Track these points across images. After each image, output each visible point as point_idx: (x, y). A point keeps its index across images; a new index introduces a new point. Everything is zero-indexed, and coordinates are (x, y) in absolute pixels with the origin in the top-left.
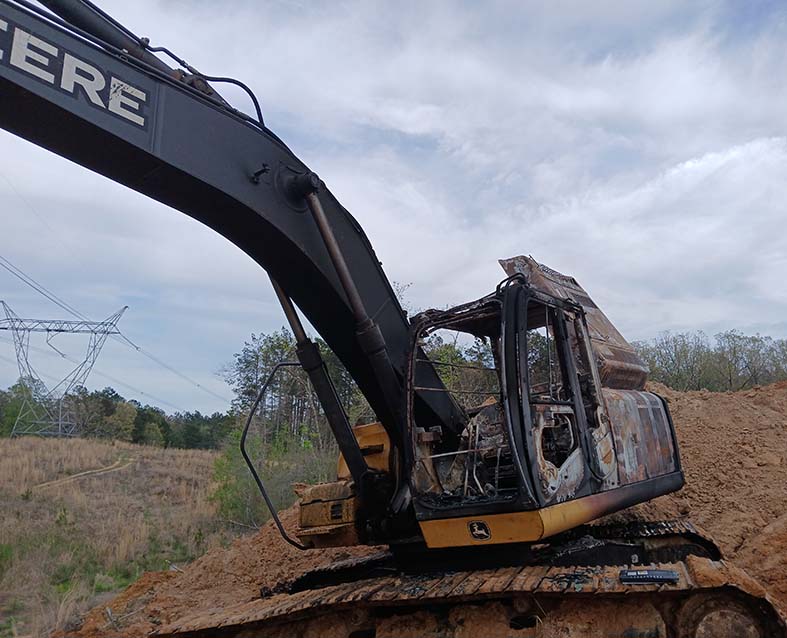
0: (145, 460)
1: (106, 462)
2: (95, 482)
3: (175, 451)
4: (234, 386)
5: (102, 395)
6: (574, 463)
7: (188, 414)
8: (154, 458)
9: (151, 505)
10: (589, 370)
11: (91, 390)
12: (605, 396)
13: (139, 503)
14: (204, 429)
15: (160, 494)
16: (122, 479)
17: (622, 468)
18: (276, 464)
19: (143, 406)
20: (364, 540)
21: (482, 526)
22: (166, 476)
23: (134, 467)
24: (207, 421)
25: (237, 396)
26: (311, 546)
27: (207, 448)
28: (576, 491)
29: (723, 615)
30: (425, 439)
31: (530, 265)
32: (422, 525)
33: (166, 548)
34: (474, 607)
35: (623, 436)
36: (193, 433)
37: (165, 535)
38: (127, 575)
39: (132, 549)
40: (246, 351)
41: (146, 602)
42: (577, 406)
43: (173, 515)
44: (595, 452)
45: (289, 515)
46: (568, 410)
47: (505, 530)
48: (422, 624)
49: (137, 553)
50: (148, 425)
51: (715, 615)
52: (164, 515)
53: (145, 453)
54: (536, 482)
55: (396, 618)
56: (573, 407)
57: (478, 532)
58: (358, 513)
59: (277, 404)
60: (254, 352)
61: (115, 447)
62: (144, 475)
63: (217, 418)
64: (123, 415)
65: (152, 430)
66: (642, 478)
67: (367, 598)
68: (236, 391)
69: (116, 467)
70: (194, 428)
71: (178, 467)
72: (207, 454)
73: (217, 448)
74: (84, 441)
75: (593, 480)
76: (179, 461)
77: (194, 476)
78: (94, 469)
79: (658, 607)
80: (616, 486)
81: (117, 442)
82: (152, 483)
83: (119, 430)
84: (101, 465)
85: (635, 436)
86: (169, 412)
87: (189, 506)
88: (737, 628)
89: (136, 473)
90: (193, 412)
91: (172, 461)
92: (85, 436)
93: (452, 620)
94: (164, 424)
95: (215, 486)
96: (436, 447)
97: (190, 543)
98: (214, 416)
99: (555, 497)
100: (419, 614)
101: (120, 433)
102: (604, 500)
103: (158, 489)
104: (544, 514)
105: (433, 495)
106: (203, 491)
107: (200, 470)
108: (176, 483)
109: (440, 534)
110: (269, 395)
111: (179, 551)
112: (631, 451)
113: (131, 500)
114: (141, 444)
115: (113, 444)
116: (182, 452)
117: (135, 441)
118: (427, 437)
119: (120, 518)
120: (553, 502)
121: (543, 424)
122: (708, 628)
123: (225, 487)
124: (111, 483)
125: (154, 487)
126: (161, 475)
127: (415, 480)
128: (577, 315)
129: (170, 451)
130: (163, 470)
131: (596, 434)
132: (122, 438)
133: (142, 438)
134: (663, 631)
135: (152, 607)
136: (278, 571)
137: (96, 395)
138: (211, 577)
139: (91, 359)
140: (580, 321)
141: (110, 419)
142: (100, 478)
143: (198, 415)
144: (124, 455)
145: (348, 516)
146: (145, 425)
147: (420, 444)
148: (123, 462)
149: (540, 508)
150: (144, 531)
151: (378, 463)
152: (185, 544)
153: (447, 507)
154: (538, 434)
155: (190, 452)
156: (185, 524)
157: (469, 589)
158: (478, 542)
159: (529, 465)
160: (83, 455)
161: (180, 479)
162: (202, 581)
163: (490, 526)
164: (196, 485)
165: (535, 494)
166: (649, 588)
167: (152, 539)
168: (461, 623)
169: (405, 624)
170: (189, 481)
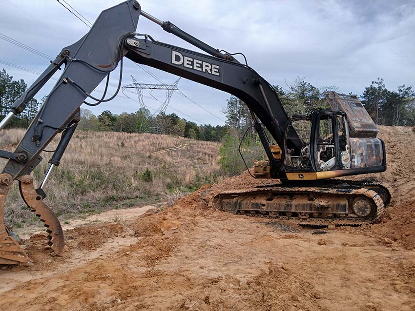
0: (191, 145)
3: (202, 142)
5: (171, 116)
6: (332, 162)
8: (195, 144)
9: (195, 163)
12: (351, 141)
13: (191, 162)
15: (198, 159)
16: (183, 152)
17: (353, 163)
19: (188, 121)
20: (272, 177)
21: (302, 175)
22: (200, 152)
23: (187, 148)
26: (258, 178)
28: (331, 169)
29: (362, 202)
30: (289, 152)
32: (287, 174)
35: (356, 154)
38: (190, 188)
42: (336, 145)
43: (204, 168)
44: (341, 158)
45: (252, 170)
46: (333, 146)
47: (307, 177)
48: (286, 198)
49: (192, 181)
50: (190, 130)
51: (360, 202)
53: (191, 142)
54: (316, 165)
55: (279, 196)
56: (335, 145)
57: (301, 177)
58: (271, 170)
61: (179, 139)
62: (191, 151)
64: (180, 125)
65: (192, 132)
66: (362, 167)
67: (271, 190)
69: (180, 147)
70: (209, 132)
71: (204, 149)
75: (339, 165)
76: (204, 146)
77: (211, 153)
78: (172, 148)
80: (349, 168)
83: (179, 131)
84: (175, 146)
85: (362, 154)
87: (210, 165)
88: (364, 205)
89: (188, 150)
91: (202, 146)
93: (293, 198)
94: (197, 129)
95: (220, 158)
96: (292, 154)
99: (323, 169)
100: (285, 196)
101: (179, 133)
102: (342, 172)
103: (197, 157)
104: (317, 173)
105: (291, 167)
106: (215, 159)
107: (213, 151)
108: (204, 155)
109: (291, 177)
112: (359, 159)
113: (187, 161)
116: (205, 142)
120: (322, 170)
121: (321, 150)
122: (358, 204)
123: (224, 158)
124: (179, 154)
125: (195, 156)
127: (285, 163)
128: (343, 116)
129: (200, 142)
131: (343, 153)
133: (188, 135)
134: (347, 205)
141: (175, 127)
142: (175, 151)
144: (183, 142)
145: (268, 171)
147: (288, 153)
148: (183, 145)
149: (317, 172)
151: (278, 157)
153: (293, 170)
154: (319, 153)
156: (209, 172)
157: (297, 190)
158: (301, 179)
159: (315, 161)
160: (168, 142)
163: (304, 175)
164: (212, 157)
165: (315, 168)
167: (197, 176)
168: (296, 199)
169: (282, 198)
170: (209, 155)
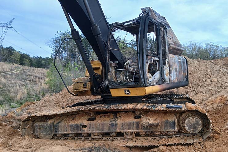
0: (24, 70)
1: (11, 70)
2: (9, 76)
3: (34, 68)
4: (52, 49)
5: (8, 48)
6: (157, 75)
7: (37, 57)
8: (27, 70)
9: (27, 84)
10: (166, 47)
11: (4, 47)
12: (169, 56)
13: (23, 83)
14: (43, 62)
15: (30, 81)
16: (17, 76)
17: (171, 78)
18: (67, 74)
19: (22, 53)
20: (93, 94)
21: (128, 91)
22: (32, 75)
23: (21, 72)
24: (44, 59)
25: (53, 52)
26: (77, 95)
27: (44, 68)
28: (157, 83)
29: (193, 118)
30: (113, 65)
31: (151, 11)
32: (110, 90)
33: (33, 97)
34: (124, 113)
35: (173, 69)
36: (39, 63)
37: (32, 93)
38: (21, 104)
39: (22, 96)
40: (56, 37)
41: (27, 109)
42: (160, 58)
43: (34, 87)
44: (164, 72)
45: (71, 88)
46: (158, 59)
47: (135, 92)
48: (109, 116)
49: (24, 98)
50: (24, 59)
51: (191, 118)
52: (32, 87)
53: (24, 68)
54: (145, 79)
55: (102, 115)
56: (159, 58)
57: (127, 92)
58: (91, 86)
59: (66, 56)
60: (58, 38)
61: (14, 66)
62: (24, 75)
63: (47, 59)
64: (16, 55)
65: (26, 61)
66: (176, 81)
67: (93, 109)
68: (53, 50)
69: (15, 72)
70: (39, 61)
71: (36, 73)
72: (44, 70)
73: (47, 68)
74: (3, 63)
75: (162, 80)
76: (35, 71)
77: (41, 76)
78: (8, 72)
79: (175, 115)
80: (168, 83)
81: (15, 64)
82: (27, 77)
83: (15, 60)
84: (10, 71)
85: (176, 69)
86: (31, 56)
87: (39, 85)
88: (196, 121)
89: (22, 74)
90: (39, 56)
91: (33, 71)
92: (4, 62)
93: (118, 116)
94: (30, 59)
95: (47, 79)
96: (116, 67)
97: (40, 96)
98: (46, 58)
99: (150, 84)
100: (108, 114)
101: (16, 61)
102: (164, 86)
103: (29, 79)
104: (147, 88)
105: (115, 82)
106: (44, 81)
107: (42, 74)
108: (35, 78)
109: (115, 93)
110: (64, 53)
111: (37, 98)
112: (174, 73)
113: (20, 82)
114: (23, 65)
115: (13, 65)
116: (36, 69)
117: (21, 64)
118: (113, 64)
119: (18, 87)
120: (149, 85)
121: (149, 62)
122: (188, 121)
123: (51, 80)
124: (14, 76)
125: (28, 78)
126: (30, 75)
127: (109, 77)
128: (164, 29)
129: (32, 68)
130: (30, 74)
131: (165, 67)
132: (16, 63)
133: (22, 63)
134: (176, 121)
135: (29, 111)
136: (67, 103)
137: (6, 49)
138: (47, 104)
139: (3, 36)
140: (165, 31)
141: (12, 57)
142: (10, 75)
143: (41, 57)
144: (17, 68)
145: (88, 87)
146: (23, 59)
147: (111, 66)
148: (17, 70)
149: (146, 86)
150: (25, 91)
151: (99, 73)
152: (39, 96)
153: (118, 86)
154: (147, 65)
155: (39, 69)
156: (39, 90)
157: (123, 108)
158: (127, 95)
159: (144, 74)
160: (4, 68)
161: (36, 77)
162: (44, 105)
163: (130, 91)
164: (41, 79)
165: (145, 82)
166: (174, 110)
167: (28, 94)
168: (120, 117)
169: (105, 116)
170: (39, 78)
